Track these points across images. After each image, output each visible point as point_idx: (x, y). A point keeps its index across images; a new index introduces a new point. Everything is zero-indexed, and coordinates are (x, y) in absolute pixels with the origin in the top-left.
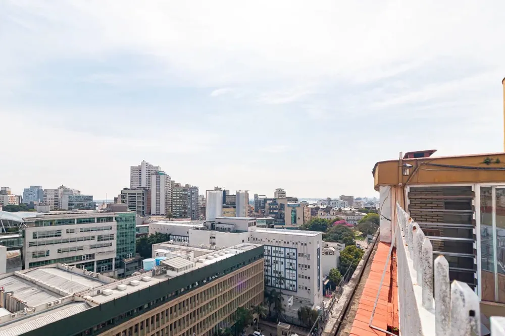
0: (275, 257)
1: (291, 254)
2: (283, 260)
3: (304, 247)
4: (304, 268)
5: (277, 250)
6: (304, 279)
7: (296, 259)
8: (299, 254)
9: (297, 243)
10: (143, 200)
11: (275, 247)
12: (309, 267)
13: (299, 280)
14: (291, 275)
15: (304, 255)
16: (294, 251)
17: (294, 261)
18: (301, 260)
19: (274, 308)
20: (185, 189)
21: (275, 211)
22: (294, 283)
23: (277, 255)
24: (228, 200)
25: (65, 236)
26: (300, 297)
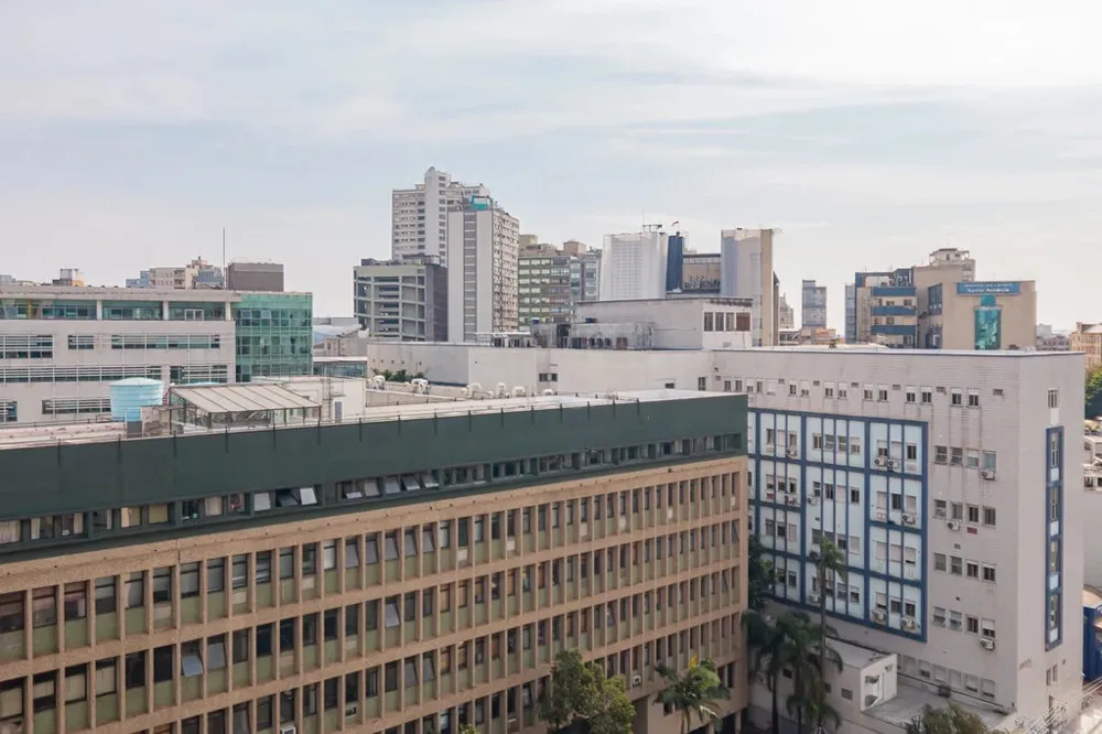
0: (822, 465)
1: (895, 452)
2: (857, 481)
3: (964, 419)
4: (965, 522)
5: (829, 430)
6: (964, 580)
7: (923, 479)
8: (941, 450)
9: (927, 397)
10: (422, 299)
11: (823, 416)
12: (990, 517)
13: (939, 581)
14: (894, 554)
15: (967, 455)
16: (913, 436)
17: (913, 489)
18: (949, 484)
19: (790, 700)
20: (560, 260)
21: (899, 321)
22: (912, 595)
23: (828, 457)
24: (689, 273)
25: (63, 358)
26: (943, 669)
